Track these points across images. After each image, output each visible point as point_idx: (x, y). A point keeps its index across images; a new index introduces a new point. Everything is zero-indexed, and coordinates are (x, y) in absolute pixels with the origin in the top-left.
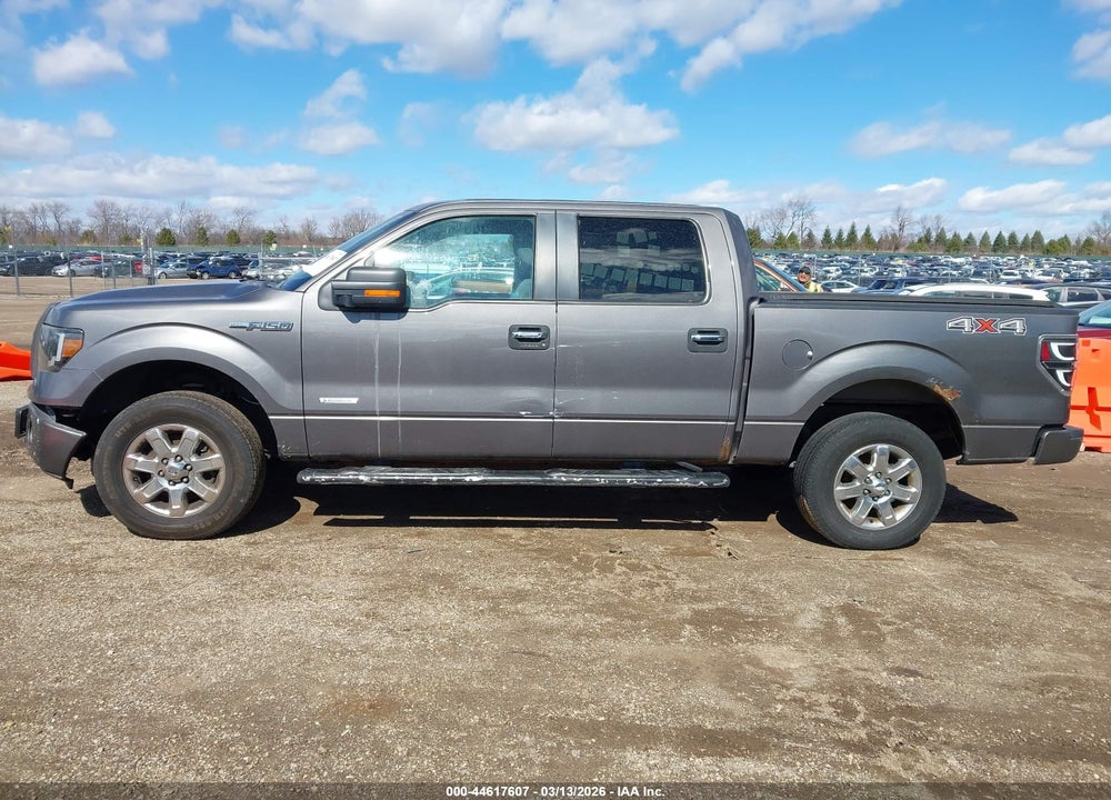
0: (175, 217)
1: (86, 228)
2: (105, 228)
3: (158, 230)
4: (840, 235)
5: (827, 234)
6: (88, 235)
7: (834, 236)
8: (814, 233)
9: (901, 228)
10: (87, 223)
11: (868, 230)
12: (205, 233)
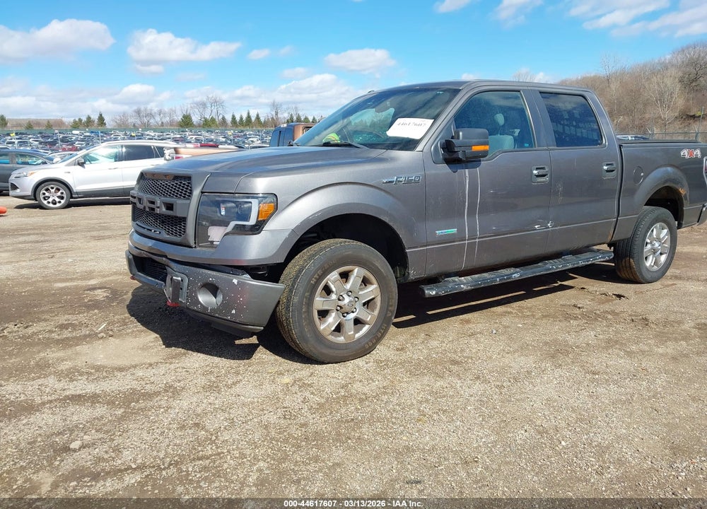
4: (241, 118)
5: (234, 118)
7: (238, 119)
8: (226, 117)
9: (277, 114)
11: (258, 115)
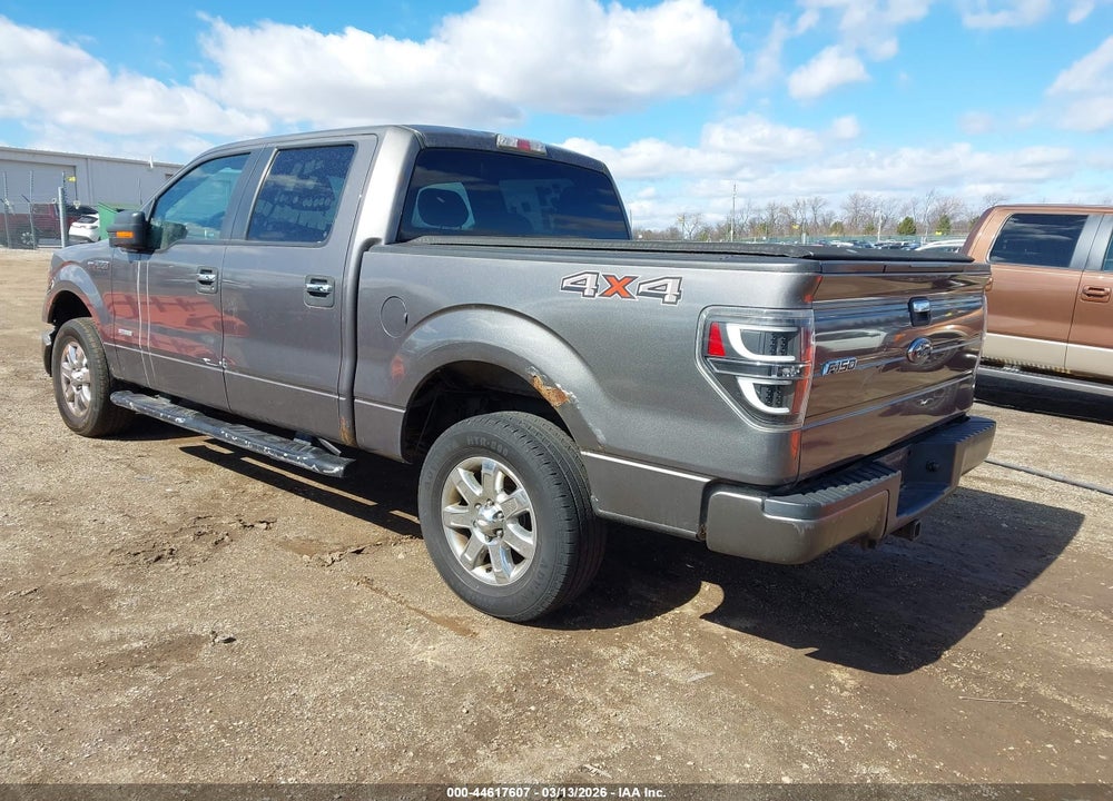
0: (921, 205)
1: (836, 220)
2: (854, 219)
3: (902, 220)
6: (838, 227)
10: (841, 215)
12: (947, 221)
